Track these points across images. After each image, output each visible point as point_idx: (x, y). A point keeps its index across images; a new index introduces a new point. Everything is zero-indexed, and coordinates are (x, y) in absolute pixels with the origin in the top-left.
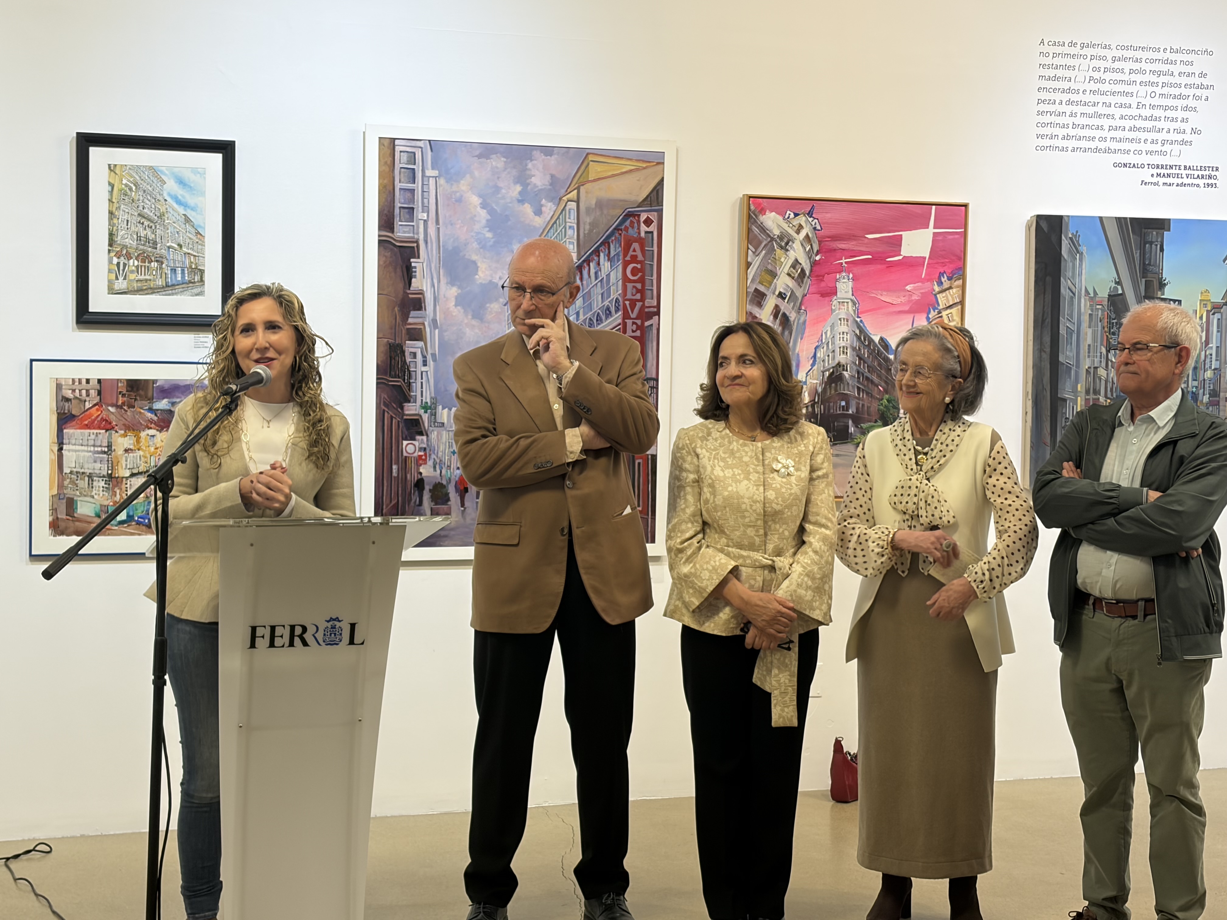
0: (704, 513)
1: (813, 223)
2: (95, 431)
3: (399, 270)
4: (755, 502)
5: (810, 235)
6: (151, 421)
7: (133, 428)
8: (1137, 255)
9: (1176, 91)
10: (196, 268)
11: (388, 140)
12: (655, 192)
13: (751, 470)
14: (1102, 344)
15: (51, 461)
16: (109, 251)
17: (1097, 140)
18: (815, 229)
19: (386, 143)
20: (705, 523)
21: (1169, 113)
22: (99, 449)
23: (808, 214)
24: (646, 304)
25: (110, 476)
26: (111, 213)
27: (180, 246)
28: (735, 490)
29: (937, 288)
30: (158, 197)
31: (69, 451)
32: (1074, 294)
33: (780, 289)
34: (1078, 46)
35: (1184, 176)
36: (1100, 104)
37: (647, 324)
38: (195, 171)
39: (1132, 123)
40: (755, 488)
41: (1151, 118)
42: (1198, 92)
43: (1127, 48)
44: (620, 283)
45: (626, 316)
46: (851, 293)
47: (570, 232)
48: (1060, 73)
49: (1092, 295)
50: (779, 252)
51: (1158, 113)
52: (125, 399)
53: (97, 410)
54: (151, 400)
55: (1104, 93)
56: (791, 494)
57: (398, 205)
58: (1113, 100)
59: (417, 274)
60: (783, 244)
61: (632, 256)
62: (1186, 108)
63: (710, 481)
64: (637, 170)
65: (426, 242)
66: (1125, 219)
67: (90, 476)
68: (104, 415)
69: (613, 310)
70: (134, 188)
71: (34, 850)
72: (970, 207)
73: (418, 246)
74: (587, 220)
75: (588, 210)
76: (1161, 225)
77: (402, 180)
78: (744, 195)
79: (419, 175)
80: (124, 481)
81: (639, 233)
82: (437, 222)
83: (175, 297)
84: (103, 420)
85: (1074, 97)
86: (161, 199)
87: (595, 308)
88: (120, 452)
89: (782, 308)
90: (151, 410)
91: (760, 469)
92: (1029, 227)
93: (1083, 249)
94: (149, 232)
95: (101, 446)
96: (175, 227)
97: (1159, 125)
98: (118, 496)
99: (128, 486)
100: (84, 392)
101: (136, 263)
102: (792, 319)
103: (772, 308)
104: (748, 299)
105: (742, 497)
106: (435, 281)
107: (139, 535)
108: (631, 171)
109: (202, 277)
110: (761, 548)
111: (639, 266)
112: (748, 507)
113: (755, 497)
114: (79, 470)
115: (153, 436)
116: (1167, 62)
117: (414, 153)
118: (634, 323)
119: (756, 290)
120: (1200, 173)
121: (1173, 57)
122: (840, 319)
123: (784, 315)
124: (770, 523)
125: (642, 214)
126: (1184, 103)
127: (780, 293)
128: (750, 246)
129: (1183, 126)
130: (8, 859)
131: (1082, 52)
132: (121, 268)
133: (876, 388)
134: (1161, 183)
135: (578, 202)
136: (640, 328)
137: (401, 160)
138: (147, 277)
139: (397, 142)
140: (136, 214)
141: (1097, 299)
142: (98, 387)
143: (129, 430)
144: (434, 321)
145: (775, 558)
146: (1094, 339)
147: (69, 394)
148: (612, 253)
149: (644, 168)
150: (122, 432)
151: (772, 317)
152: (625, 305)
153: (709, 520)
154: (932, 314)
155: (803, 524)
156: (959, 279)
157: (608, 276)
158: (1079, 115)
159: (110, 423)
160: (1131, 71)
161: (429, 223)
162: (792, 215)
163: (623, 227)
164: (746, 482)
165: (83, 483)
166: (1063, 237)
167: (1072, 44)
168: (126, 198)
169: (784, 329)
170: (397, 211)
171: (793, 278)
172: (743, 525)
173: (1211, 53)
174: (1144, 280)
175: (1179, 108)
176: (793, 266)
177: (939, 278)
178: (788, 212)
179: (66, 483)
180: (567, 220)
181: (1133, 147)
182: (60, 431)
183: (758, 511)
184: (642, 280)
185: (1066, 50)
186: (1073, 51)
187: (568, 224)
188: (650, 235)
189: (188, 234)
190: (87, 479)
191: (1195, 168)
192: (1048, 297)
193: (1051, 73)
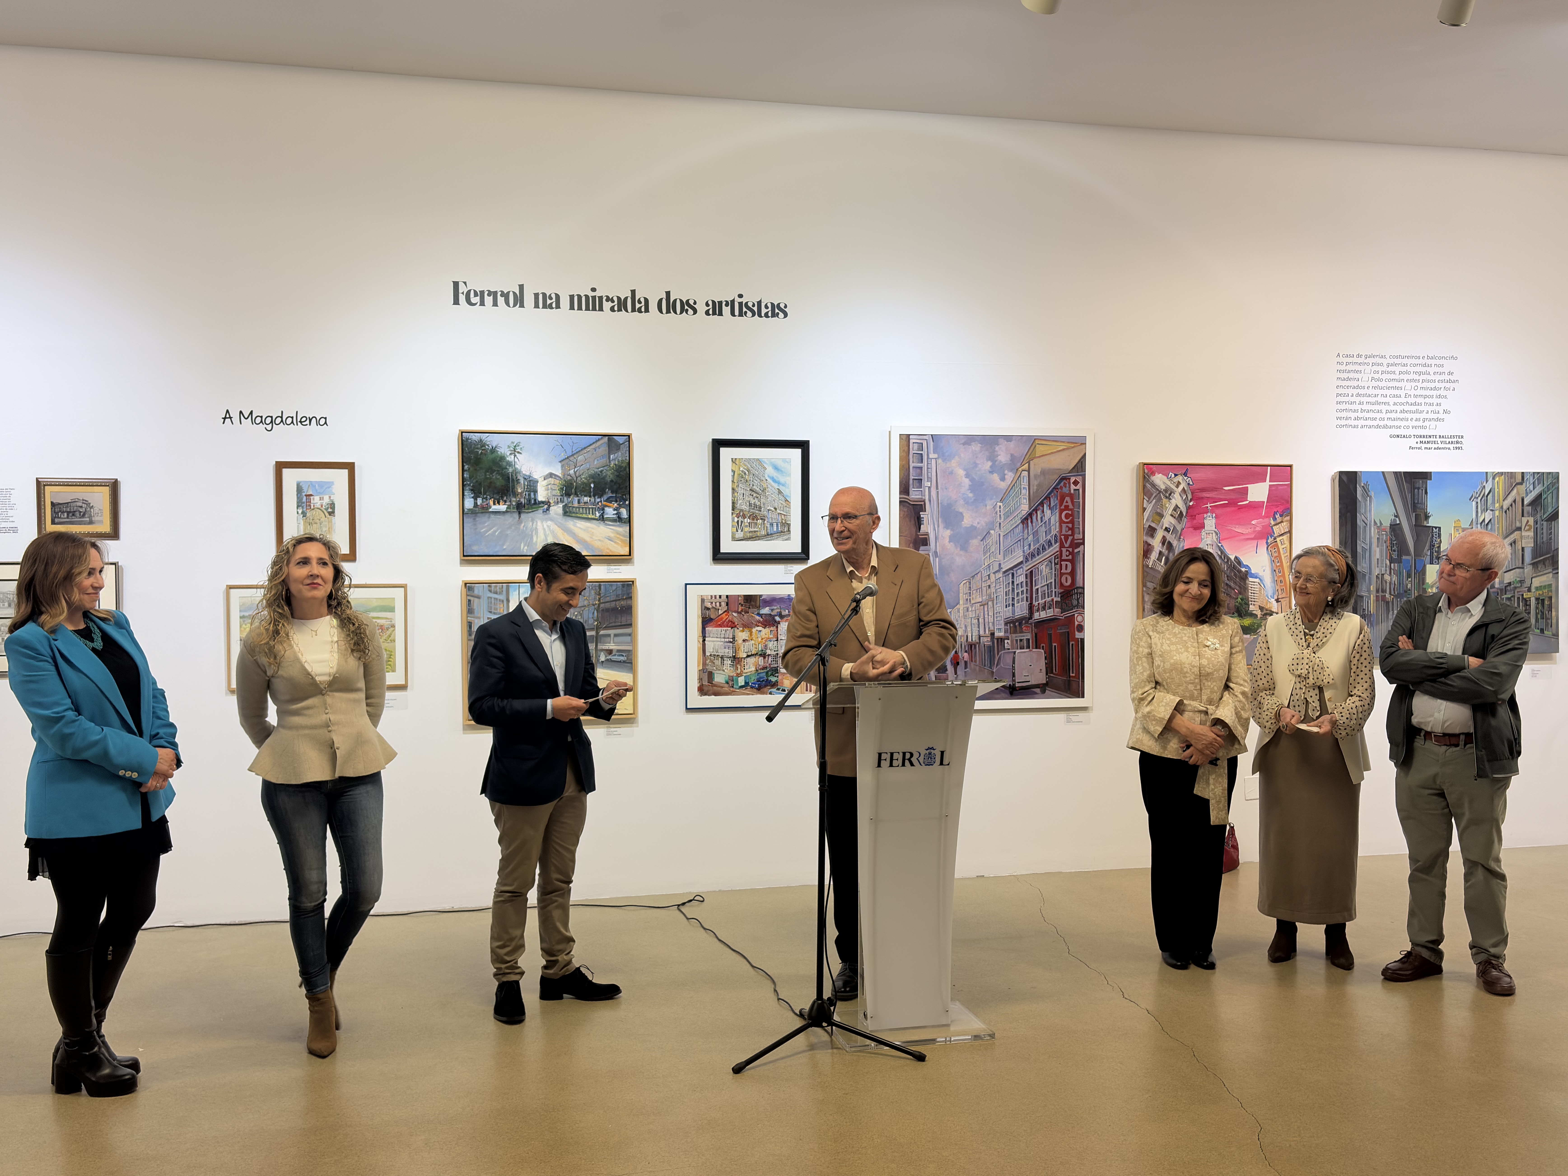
0: (1156, 675)
1: (1188, 480)
2: (725, 629)
3: (913, 520)
4: (1194, 666)
5: (1186, 489)
6: (759, 622)
7: (747, 626)
8: (1409, 497)
9: (1432, 385)
10: (785, 523)
11: (905, 436)
12: (1080, 463)
13: (1189, 646)
14: (1386, 558)
15: (699, 648)
16: (732, 513)
17: (1378, 419)
18: (1189, 484)
19: (904, 437)
20: (1157, 683)
21: (1428, 400)
22: (728, 640)
23: (1184, 474)
24: (1075, 538)
25: (734, 657)
26: (733, 489)
27: (776, 509)
28: (1178, 659)
29: (1273, 523)
30: (762, 478)
31: (709, 641)
32: (1367, 525)
33: (1166, 525)
34: (1363, 356)
35: (1439, 442)
36: (1380, 396)
37: (1076, 551)
38: (784, 460)
39: (1402, 408)
40: (1193, 657)
41: (1415, 404)
42: (1448, 385)
43: (1397, 357)
44: (1058, 524)
45: (1062, 546)
46: (1214, 527)
47: (1023, 491)
48: (1351, 375)
49: (1379, 525)
50: (1164, 500)
51: (1419, 400)
52: (743, 608)
53: (726, 615)
54: (759, 608)
55: (1382, 388)
56: (1218, 662)
57: (912, 477)
58: (1388, 392)
59: (924, 522)
60: (1167, 495)
61: (1065, 506)
62: (1439, 396)
63: (1160, 653)
64: (1068, 449)
65: (930, 501)
66: (1400, 472)
67: (722, 657)
68: (730, 617)
69: (1053, 542)
70: (747, 473)
71: (693, 900)
72: (1294, 468)
73: (925, 504)
74: (1035, 483)
75: (1036, 476)
76: (1425, 476)
77: (914, 461)
78: (1140, 463)
79: (925, 458)
80: (743, 661)
81: (1070, 491)
82: (937, 488)
83: (772, 541)
84: (730, 621)
85: (1361, 392)
86: (764, 479)
87: (1041, 541)
88: (740, 641)
89: (1168, 538)
90: (758, 614)
91: (1196, 644)
92: (1333, 480)
93: (1372, 494)
94: (756, 500)
95: (728, 638)
96: (772, 497)
97: (1420, 408)
98: (739, 670)
99: (745, 663)
100: (718, 604)
101: (749, 521)
102: (1174, 545)
103: (1161, 538)
104: (1145, 532)
105: (1184, 664)
106: (936, 526)
107: (753, 695)
108: (1064, 449)
109: (789, 529)
110: (1198, 698)
111: (1070, 512)
112: (1189, 671)
113: (1193, 663)
114: (715, 653)
115: (760, 631)
116: (1425, 365)
117: (922, 444)
118: (1067, 550)
119: (1150, 526)
120: (1450, 440)
121: (1429, 362)
122: (1207, 545)
123: (1169, 543)
124: (1204, 681)
125: (1072, 478)
126: (1438, 393)
127: (1166, 528)
128: (1145, 497)
129: (1437, 408)
130: (679, 905)
131: (1366, 361)
132: (740, 524)
133: (1233, 591)
134: (1423, 448)
135: (1029, 471)
136: (1071, 553)
137: (914, 449)
138: (756, 529)
139: (911, 437)
140: (748, 489)
141: (1382, 528)
142: (727, 601)
143: (746, 628)
144: (936, 552)
145: (1208, 707)
146: (1381, 555)
147: (709, 605)
148: (1052, 505)
149: (1073, 447)
150: (742, 629)
151: (1161, 544)
152: (1061, 539)
153: (1160, 680)
154: (1270, 540)
155: (1228, 683)
156: (1288, 516)
157: (1050, 519)
158: (1365, 403)
159: (734, 623)
160: (1400, 373)
161: (932, 489)
162: (1173, 476)
163: (1059, 487)
164: (1186, 653)
165: (718, 662)
166: (1358, 486)
167: (1359, 356)
168: (742, 479)
169: (1169, 552)
170: (911, 481)
171: (1175, 518)
172: (1185, 682)
173: (1456, 358)
174: (1414, 514)
175: (1435, 397)
176: (1175, 510)
177: (1274, 515)
178: (1170, 473)
179: (707, 662)
180: (1022, 483)
181: (1403, 423)
182: (704, 629)
183: (1196, 673)
184: (1072, 522)
185: (1355, 360)
186: (1359, 360)
187: (1022, 486)
188: (1077, 491)
189: (780, 501)
190: (720, 659)
191: (1447, 437)
192: (1349, 527)
193: (1345, 375)
